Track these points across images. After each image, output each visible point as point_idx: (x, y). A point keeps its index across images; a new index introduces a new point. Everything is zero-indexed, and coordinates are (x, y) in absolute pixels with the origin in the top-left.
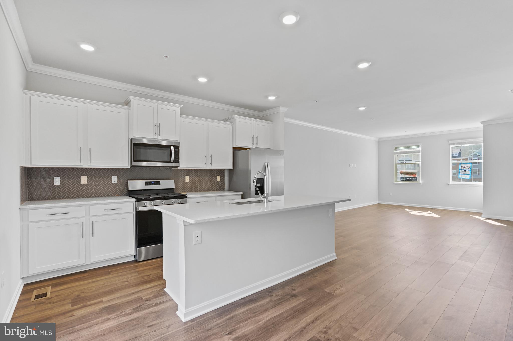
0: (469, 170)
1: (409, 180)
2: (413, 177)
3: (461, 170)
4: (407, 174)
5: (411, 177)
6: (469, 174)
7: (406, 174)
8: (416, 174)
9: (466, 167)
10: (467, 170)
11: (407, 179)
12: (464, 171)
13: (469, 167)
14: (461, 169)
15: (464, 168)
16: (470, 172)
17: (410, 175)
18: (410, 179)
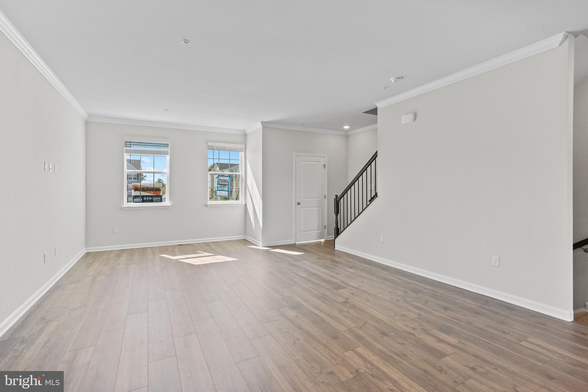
0: (227, 185)
1: (148, 200)
2: (155, 196)
3: (219, 185)
4: (144, 191)
5: (152, 196)
6: (227, 190)
7: (142, 191)
8: (160, 189)
9: (225, 181)
10: (225, 185)
11: (145, 199)
12: (222, 185)
13: (227, 181)
14: (219, 183)
15: (222, 182)
16: (228, 187)
17: (150, 193)
18: (150, 199)
